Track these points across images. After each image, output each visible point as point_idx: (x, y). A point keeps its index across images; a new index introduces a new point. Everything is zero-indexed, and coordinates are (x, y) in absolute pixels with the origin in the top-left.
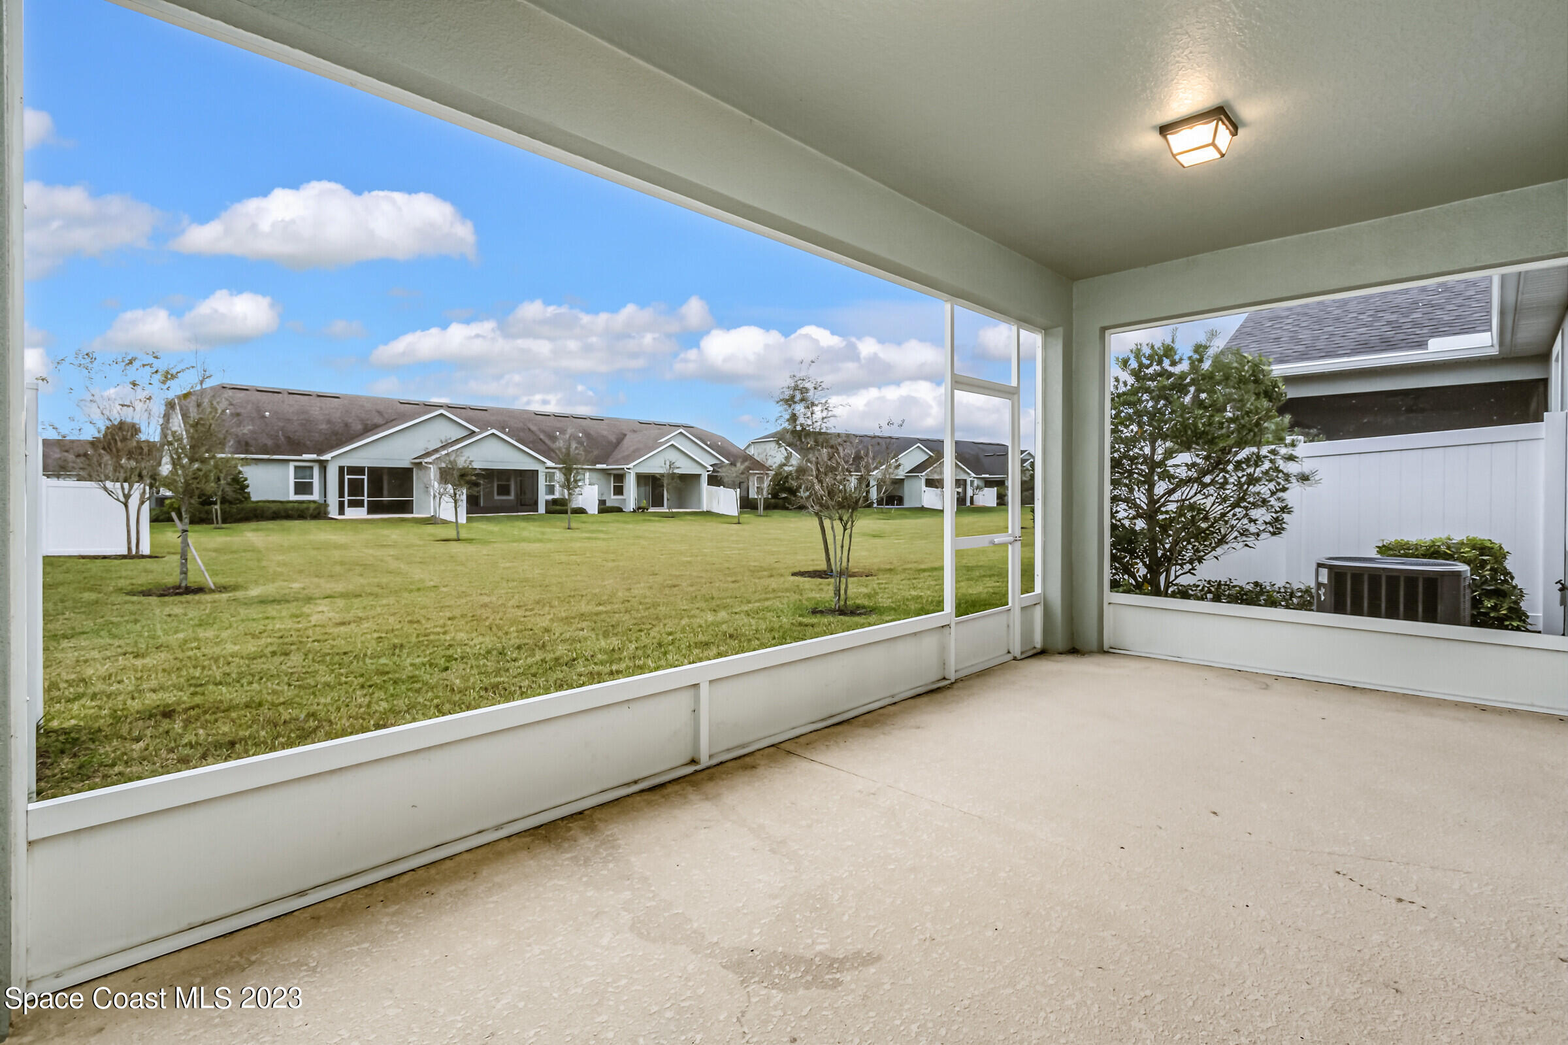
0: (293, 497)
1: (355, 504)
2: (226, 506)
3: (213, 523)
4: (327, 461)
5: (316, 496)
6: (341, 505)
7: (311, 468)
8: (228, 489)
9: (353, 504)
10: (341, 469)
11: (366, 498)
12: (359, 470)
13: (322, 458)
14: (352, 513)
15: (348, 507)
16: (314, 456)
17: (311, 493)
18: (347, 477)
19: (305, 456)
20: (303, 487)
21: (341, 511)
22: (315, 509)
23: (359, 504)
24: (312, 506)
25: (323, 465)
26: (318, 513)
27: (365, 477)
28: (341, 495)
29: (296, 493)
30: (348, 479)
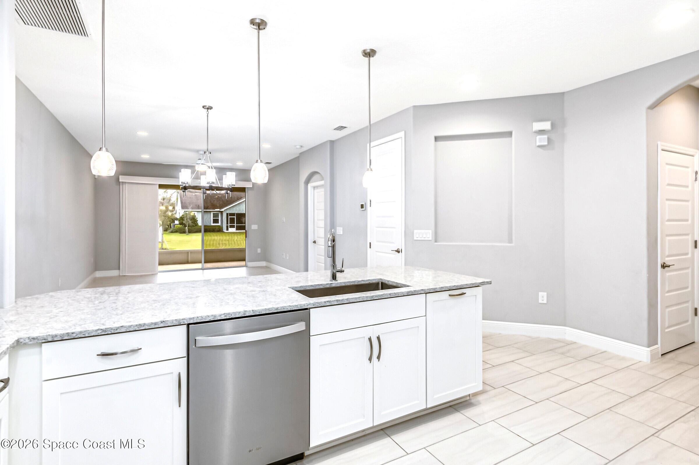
0: (212, 224)
1: (232, 227)
2: (190, 227)
3: (186, 233)
4: (223, 211)
5: (219, 224)
6: (227, 227)
7: (218, 214)
8: (190, 222)
9: (231, 227)
10: (227, 214)
11: (235, 225)
12: (233, 214)
13: (221, 210)
14: (231, 230)
15: (230, 228)
16: (219, 210)
17: (218, 223)
18: (229, 217)
19: (216, 210)
20: (216, 221)
21: (227, 229)
22: (218, 228)
23: (233, 227)
24: (217, 227)
25: (222, 212)
26: (219, 230)
27: (235, 217)
28: (227, 223)
29: (213, 223)
30: (230, 218)
